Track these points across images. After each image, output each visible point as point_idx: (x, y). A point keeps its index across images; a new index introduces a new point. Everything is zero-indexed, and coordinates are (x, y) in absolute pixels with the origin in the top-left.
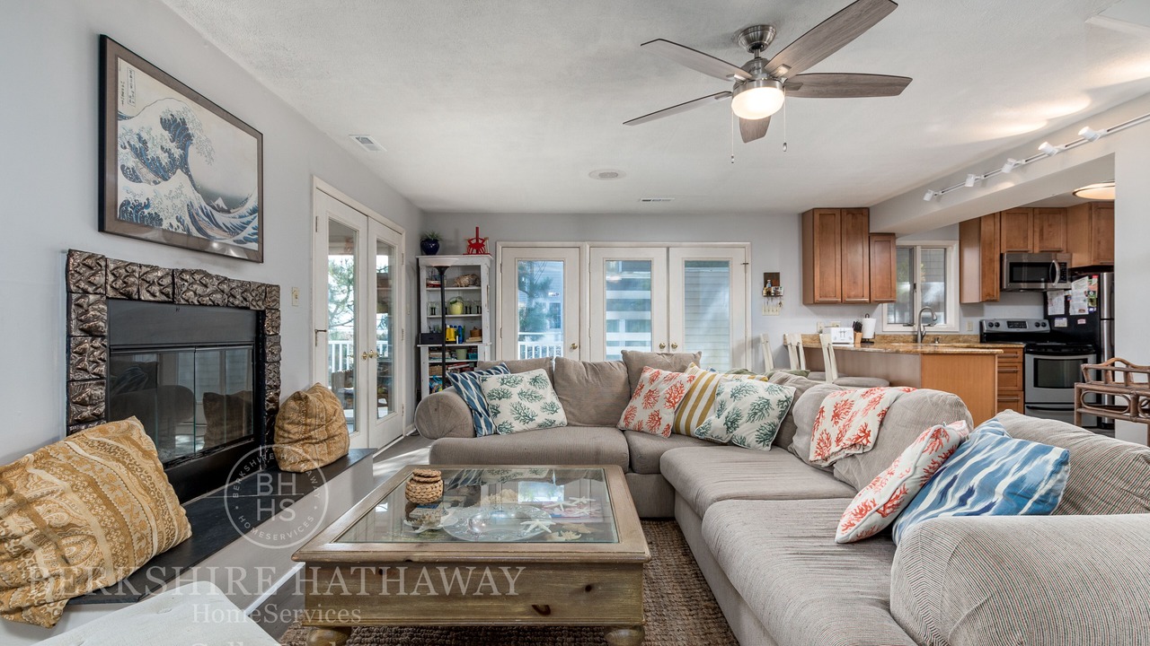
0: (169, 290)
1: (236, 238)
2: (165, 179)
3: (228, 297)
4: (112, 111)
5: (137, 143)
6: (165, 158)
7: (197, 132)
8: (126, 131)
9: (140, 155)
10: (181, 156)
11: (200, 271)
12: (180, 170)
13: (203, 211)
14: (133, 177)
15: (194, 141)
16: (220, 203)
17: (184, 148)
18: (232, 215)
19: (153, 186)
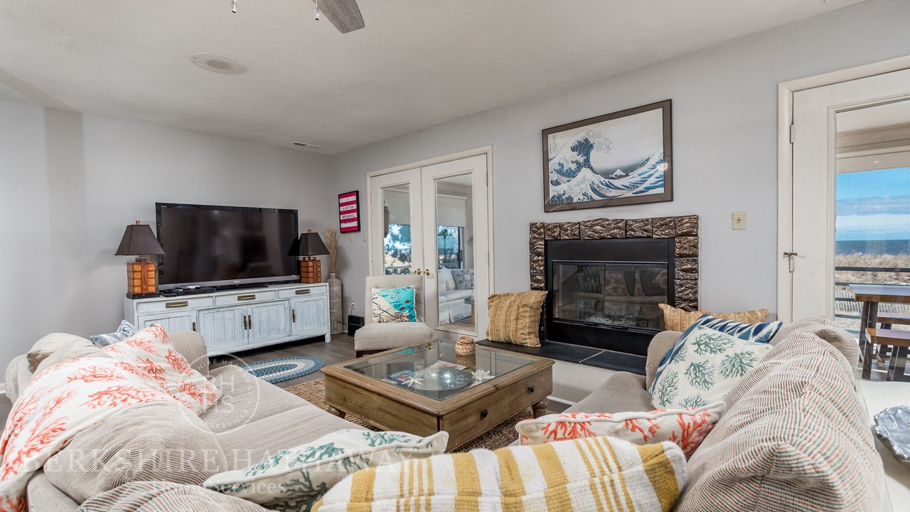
0: (577, 232)
1: (633, 192)
2: (574, 177)
3: (626, 232)
4: (546, 160)
5: (558, 167)
6: (574, 167)
7: (597, 139)
8: (553, 165)
9: (559, 172)
10: (585, 160)
11: (600, 219)
12: (584, 168)
13: (602, 184)
14: (557, 183)
15: (595, 146)
16: (619, 172)
17: (587, 154)
18: (631, 176)
19: (568, 183)
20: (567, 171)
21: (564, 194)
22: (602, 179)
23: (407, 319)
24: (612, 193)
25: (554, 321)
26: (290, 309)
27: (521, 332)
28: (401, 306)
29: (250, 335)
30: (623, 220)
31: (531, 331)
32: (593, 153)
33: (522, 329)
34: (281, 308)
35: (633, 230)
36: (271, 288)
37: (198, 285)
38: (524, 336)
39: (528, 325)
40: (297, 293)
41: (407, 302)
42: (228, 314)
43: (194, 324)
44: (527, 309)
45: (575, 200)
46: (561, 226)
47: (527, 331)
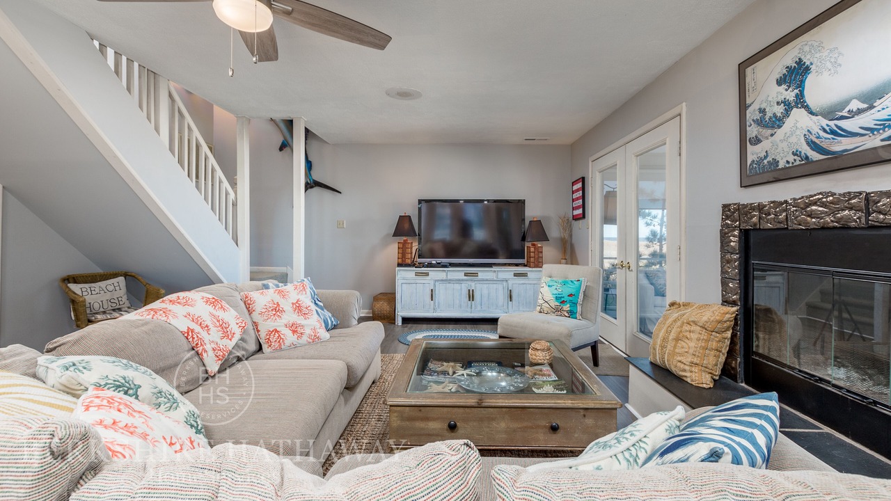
0: (782, 218)
1: (882, 137)
2: (780, 127)
3: (868, 214)
4: (743, 107)
5: (758, 116)
6: (779, 110)
7: (817, 55)
8: (751, 114)
9: (760, 123)
10: (797, 96)
11: (821, 193)
12: (795, 109)
13: (825, 131)
14: (757, 141)
15: (813, 67)
16: (855, 105)
17: (801, 86)
18: (879, 108)
19: (771, 139)
20: (770, 118)
21: (766, 157)
22: (824, 122)
23: (567, 315)
24: (843, 145)
25: (754, 357)
26: (508, 289)
27: (679, 358)
28: (563, 299)
29: (473, 306)
30: (860, 193)
31: (695, 360)
32: (810, 81)
33: (681, 355)
34: (500, 287)
35: (880, 212)
36: (495, 268)
37: (439, 260)
38: (682, 366)
39: (691, 351)
40: (516, 275)
41: (570, 295)
42: (457, 286)
43: (432, 290)
44: (694, 328)
45: (781, 165)
46: (760, 207)
47: (689, 360)
